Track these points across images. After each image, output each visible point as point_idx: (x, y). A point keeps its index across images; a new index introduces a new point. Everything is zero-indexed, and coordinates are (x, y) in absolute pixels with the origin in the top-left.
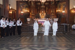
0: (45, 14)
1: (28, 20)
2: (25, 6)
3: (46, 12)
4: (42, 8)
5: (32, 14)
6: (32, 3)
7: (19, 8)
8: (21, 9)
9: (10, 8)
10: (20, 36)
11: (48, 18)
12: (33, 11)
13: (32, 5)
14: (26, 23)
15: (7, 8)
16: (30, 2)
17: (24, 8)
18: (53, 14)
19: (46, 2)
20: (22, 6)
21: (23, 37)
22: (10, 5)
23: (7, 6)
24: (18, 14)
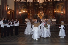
0: (43, 15)
1: (26, 21)
2: (23, 6)
3: (44, 13)
4: (40, 9)
5: (30, 14)
6: (30, 4)
7: (17, 8)
8: (19, 9)
9: (9, 8)
10: (18, 37)
11: (46, 19)
12: (31, 12)
13: (30, 6)
14: (24, 24)
15: (5, 9)
16: (29, 2)
17: (22, 8)
18: (51, 15)
19: (44, 2)
20: (20, 7)
21: (21, 38)
22: (8, 6)
23: (5, 7)
24: (16, 14)
